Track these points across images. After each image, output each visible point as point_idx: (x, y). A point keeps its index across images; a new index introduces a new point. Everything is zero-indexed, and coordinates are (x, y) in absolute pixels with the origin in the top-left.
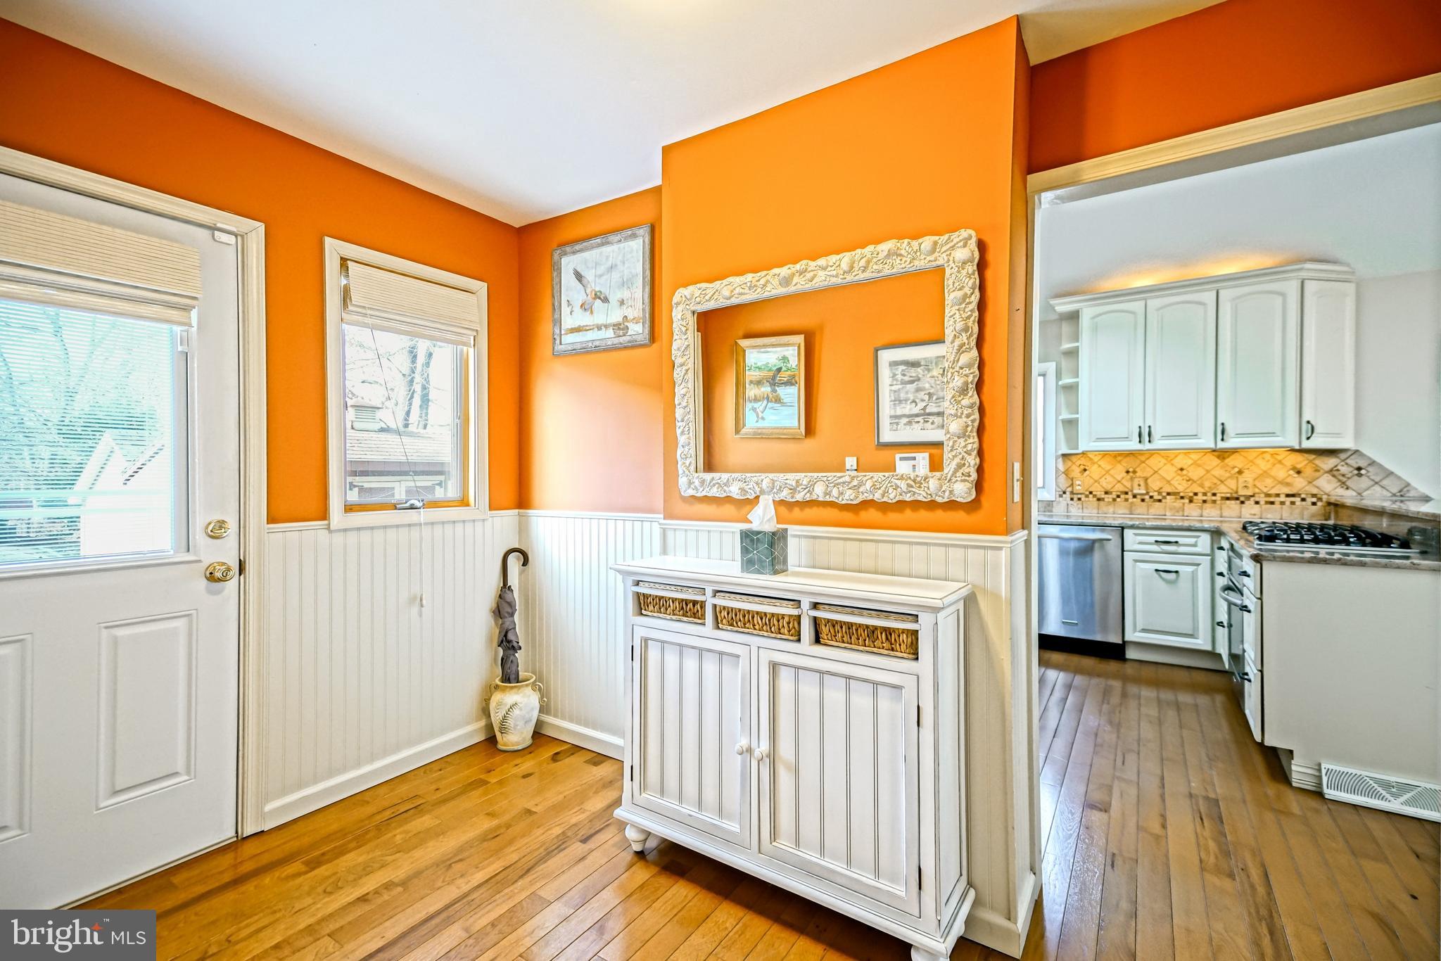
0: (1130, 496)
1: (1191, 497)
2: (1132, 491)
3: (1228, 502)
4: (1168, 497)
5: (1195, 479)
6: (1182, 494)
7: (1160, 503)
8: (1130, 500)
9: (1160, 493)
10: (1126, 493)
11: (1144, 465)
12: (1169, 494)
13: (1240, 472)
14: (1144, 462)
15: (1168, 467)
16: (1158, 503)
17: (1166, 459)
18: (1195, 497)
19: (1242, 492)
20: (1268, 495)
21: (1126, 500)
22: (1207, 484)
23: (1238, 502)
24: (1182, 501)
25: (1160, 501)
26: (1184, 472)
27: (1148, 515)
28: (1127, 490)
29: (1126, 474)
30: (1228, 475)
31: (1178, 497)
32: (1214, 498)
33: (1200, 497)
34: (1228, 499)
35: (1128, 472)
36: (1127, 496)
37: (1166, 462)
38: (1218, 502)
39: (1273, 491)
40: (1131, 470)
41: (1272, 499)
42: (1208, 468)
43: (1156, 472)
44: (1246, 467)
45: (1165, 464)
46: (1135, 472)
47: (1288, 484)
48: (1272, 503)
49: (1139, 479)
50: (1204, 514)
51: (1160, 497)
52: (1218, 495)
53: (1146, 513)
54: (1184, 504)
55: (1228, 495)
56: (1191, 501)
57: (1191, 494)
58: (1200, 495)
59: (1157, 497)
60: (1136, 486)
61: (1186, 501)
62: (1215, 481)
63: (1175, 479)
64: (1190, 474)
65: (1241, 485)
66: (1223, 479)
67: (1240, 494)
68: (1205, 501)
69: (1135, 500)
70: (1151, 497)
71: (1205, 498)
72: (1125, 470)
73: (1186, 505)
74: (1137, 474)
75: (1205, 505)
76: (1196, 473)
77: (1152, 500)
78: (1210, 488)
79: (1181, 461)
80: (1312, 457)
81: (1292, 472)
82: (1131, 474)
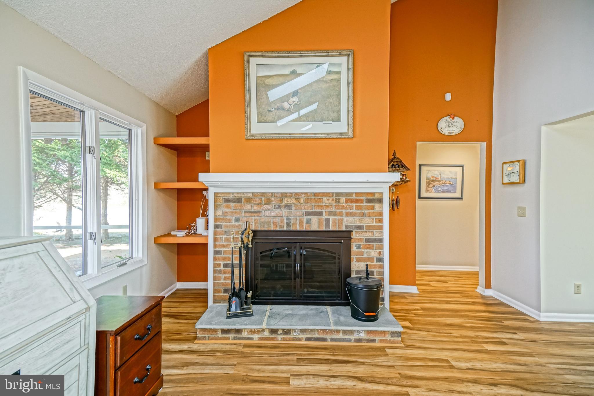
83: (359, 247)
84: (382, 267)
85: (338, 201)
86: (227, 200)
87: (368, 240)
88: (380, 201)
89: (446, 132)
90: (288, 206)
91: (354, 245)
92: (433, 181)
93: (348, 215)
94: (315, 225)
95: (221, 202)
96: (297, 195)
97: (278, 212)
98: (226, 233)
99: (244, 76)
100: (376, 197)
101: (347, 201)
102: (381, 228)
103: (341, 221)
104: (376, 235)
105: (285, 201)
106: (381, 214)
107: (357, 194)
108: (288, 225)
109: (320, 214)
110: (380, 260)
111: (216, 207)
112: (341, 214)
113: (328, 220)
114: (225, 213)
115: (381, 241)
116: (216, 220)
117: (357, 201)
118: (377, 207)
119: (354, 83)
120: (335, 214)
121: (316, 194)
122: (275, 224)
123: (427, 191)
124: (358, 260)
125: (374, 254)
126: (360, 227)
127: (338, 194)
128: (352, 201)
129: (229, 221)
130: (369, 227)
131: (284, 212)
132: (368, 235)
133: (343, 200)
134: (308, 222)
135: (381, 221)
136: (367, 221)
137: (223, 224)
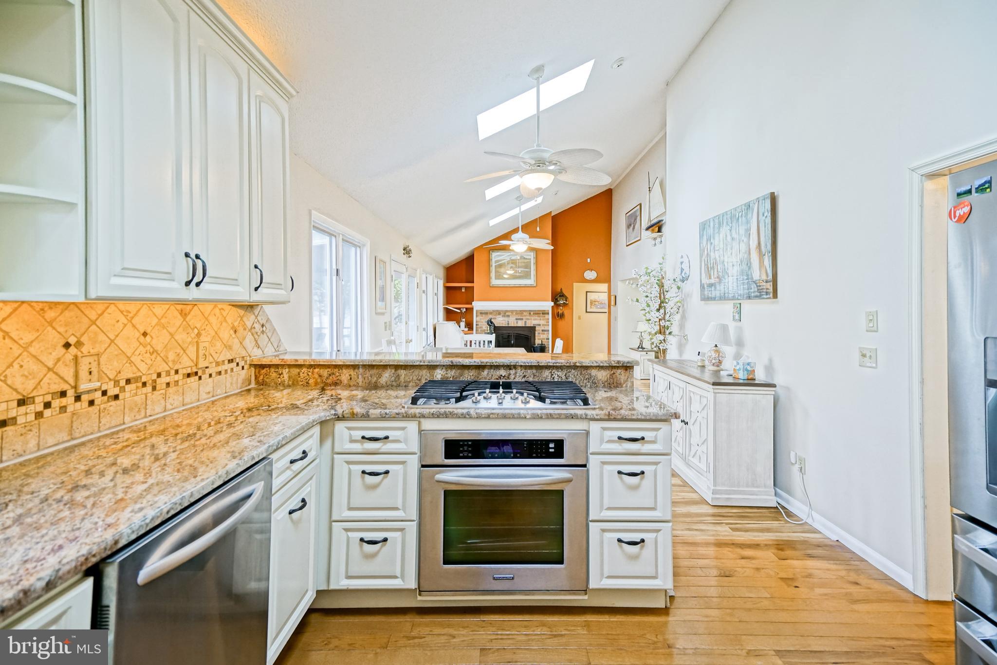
0: (70, 399)
1: (155, 381)
2: (75, 387)
3: (189, 380)
4: (128, 388)
5: (159, 348)
6: (144, 379)
7: (117, 402)
8: (70, 409)
9: (116, 383)
10: (63, 394)
11: (94, 327)
12: (128, 381)
13: (199, 335)
14: (94, 323)
15: (129, 331)
16: (113, 403)
17: (126, 316)
18: (159, 380)
19: (202, 364)
20: (218, 364)
21: (63, 409)
22: (171, 356)
23: (197, 377)
24: (144, 390)
25: (116, 397)
26: (148, 338)
27: (99, 431)
28: (65, 387)
29: (63, 350)
30: (190, 339)
31: (140, 384)
32: (176, 377)
33: (164, 379)
34: (189, 375)
35: (67, 345)
36: (64, 401)
37: (126, 322)
38: (180, 383)
39: (220, 359)
40: (72, 340)
41: (219, 369)
42: (172, 330)
43: (112, 341)
44: (203, 328)
45: (125, 325)
46: (79, 344)
47: (230, 348)
48: (220, 373)
49: (91, 359)
50: (169, 407)
51: (116, 391)
52: (180, 371)
53: (96, 429)
54: (146, 395)
55: (189, 371)
56: (154, 388)
57: (154, 377)
58: (163, 374)
59: (112, 392)
60: (84, 374)
61: (149, 388)
62: (179, 350)
63: (137, 353)
64: (154, 342)
65: (201, 353)
66: (185, 346)
67: (200, 366)
68: (168, 384)
69: (78, 404)
70: (104, 393)
71: (168, 379)
72: (63, 342)
73: (149, 395)
74: (85, 349)
75: (171, 390)
76: (159, 340)
77: (105, 398)
78: (173, 361)
79: (144, 320)
80: (242, 312)
81: (232, 332)
82: (73, 350)
83: (539, 334)
84: (548, 342)
85: (530, 314)
86: (481, 313)
87: (543, 331)
88: (548, 314)
89: (588, 278)
90: (508, 316)
91: (536, 333)
92: (595, 302)
93: (534, 320)
94: (520, 324)
95: (479, 314)
96: (512, 311)
97: (504, 318)
98: (481, 327)
99: (489, 260)
100: (546, 312)
101: (533, 314)
102: (548, 325)
103: (531, 323)
104: (546, 328)
105: (507, 314)
106: (548, 319)
107: (538, 311)
108: (508, 324)
109: (522, 319)
110: (548, 339)
111: (477, 316)
112: (531, 319)
113: (525, 322)
114: (481, 319)
115: (548, 331)
116: (477, 322)
117: (538, 314)
118: (546, 316)
119: (536, 263)
120: (528, 319)
121: (521, 311)
122: (502, 323)
123: (591, 308)
124: (539, 339)
125: (545, 336)
126: (540, 325)
127: (530, 311)
128: (536, 314)
129: (482, 322)
130: (543, 325)
131: (506, 319)
132: (543, 329)
133: (532, 313)
134: (517, 323)
135: (548, 322)
136: (542, 322)
137: (480, 324)
